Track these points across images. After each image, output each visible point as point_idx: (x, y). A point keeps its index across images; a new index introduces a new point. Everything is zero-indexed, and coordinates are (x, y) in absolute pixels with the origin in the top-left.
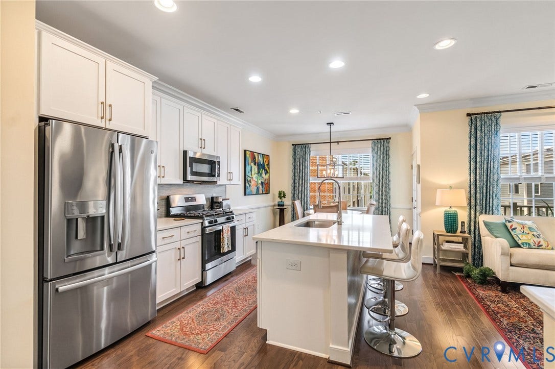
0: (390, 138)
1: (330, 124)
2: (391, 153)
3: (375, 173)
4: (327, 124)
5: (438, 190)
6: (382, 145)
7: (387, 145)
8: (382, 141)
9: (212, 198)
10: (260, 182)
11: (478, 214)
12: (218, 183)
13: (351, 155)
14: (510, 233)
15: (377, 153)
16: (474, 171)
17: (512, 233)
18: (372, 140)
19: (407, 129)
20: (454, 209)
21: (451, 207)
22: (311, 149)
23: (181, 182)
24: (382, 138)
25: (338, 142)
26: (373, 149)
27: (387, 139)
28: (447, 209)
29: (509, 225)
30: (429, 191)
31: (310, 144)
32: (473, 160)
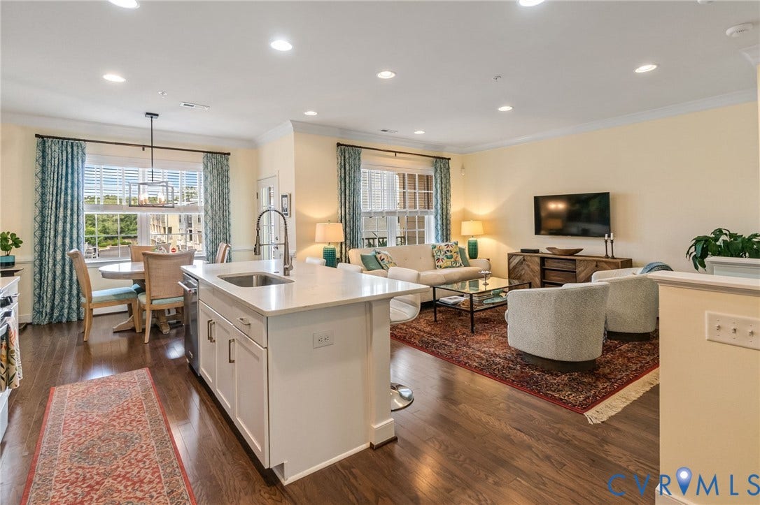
0: (229, 154)
1: (152, 115)
2: (231, 174)
3: (209, 201)
4: (147, 114)
5: (318, 224)
6: (218, 161)
7: (225, 162)
8: (219, 156)
11: (347, 249)
13: (165, 171)
14: (379, 263)
15: (211, 172)
16: (343, 204)
17: (382, 263)
18: (203, 152)
19: (252, 145)
20: (332, 246)
21: (329, 244)
22: (87, 151)
24: (218, 151)
25: (143, 147)
26: (206, 167)
27: (225, 154)
28: (327, 246)
29: (378, 256)
30: (307, 226)
31: (89, 141)
32: (343, 192)
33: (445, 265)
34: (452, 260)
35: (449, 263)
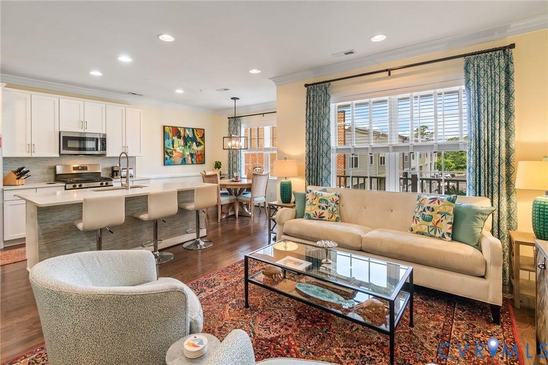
1: (234, 99)
4: (232, 99)
9: (112, 168)
10: (188, 153)
12: (107, 156)
16: (308, 141)
20: (290, 179)
21: (286, 178)
23: (58, 155)
25: (263, 114)
31: (241, 117)
32: (308, 131)
33: (418, 229)
34: (431, 224)
35: (424, 228)
